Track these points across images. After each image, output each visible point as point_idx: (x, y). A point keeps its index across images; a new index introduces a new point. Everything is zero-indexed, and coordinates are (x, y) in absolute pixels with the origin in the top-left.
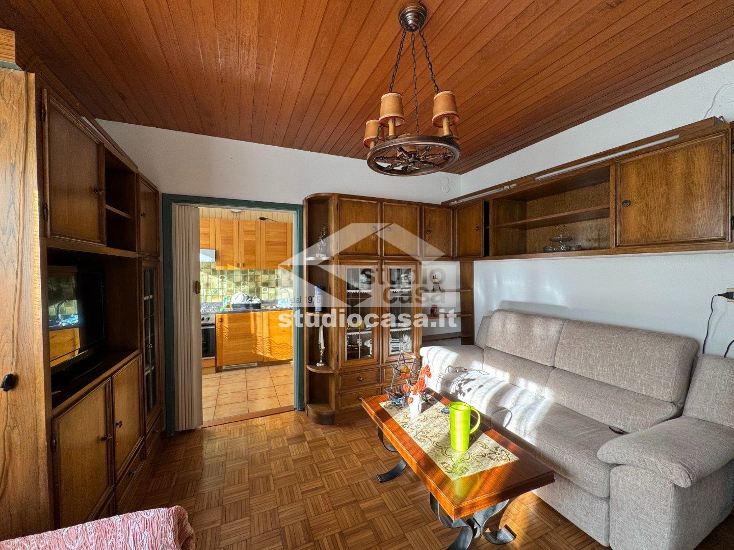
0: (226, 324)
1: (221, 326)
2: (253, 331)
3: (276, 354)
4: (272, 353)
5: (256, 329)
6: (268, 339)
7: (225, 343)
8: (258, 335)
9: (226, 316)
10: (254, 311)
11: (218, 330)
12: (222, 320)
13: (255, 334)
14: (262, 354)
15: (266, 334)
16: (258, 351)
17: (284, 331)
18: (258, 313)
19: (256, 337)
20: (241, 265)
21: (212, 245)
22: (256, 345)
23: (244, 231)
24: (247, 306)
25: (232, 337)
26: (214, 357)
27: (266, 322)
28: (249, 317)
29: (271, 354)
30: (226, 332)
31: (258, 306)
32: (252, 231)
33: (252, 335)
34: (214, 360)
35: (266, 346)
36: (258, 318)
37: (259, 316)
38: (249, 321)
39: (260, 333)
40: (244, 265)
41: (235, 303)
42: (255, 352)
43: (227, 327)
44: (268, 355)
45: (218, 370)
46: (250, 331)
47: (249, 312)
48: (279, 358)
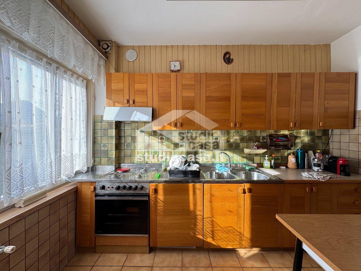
0: (161, 197)
1: (156, 198)
2: (192, 207)
3: (220, 239)
4: (215, 238)
5: (195, 205)
6: (210, 219)
7: (160, 219)
8: (198, 213)
9: (161, 186)
10: (193, 182)
11: (152, 203)
12: (156, 191)
13: (194, 211)
14: (202, 237)
15: (207, 214)
16: (197, 233)
17: (231, 212)
18: (198, 185)
19: (195, 216)
20: (178, 125)
21: (150, 103)
22: (195, 225)
23: (183, 85)
24: (185, 173)
25: (167, 212)
26: (147, 235)
27: (207, 197)
28: (187, 190)
29: (214, 240)
30: (160, 205)
31: (196, 175)
32: (191, 85)
33: (191, 212)
34: (147, 238)
35: (208, 228)
36: (198, 192)
37: (199, 189)
38: (188, 194)
39: (200, 211)
40: (182, 125)
41: (173, 169)
42: (195, 234)
43: (162, 200)
44: (209, 240)
45: (152, 250)
46: (189, 207)
47: (188, 182)
48: (223, 245)
